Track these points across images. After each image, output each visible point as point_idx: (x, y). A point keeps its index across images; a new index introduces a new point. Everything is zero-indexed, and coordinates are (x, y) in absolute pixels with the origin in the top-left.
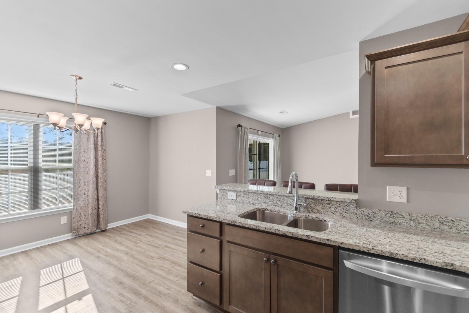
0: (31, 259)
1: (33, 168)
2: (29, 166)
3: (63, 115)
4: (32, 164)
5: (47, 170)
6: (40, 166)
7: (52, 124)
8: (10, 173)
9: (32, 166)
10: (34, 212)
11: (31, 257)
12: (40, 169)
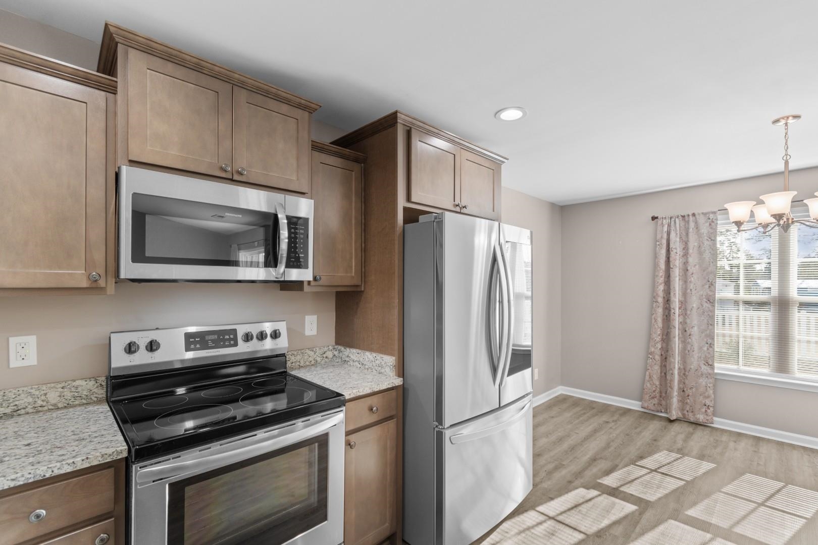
0: (755, 451)
1: (777, 300)
2: (772, 295)
3: (755, 203)
4: (777, 293)
5: (803, 305)
6: (790, 295)
7: (733, 222)
8: (741, 307)
9: (777, 295)
10: (779, 378)
11: (758, 449)
12: (790, 303)
